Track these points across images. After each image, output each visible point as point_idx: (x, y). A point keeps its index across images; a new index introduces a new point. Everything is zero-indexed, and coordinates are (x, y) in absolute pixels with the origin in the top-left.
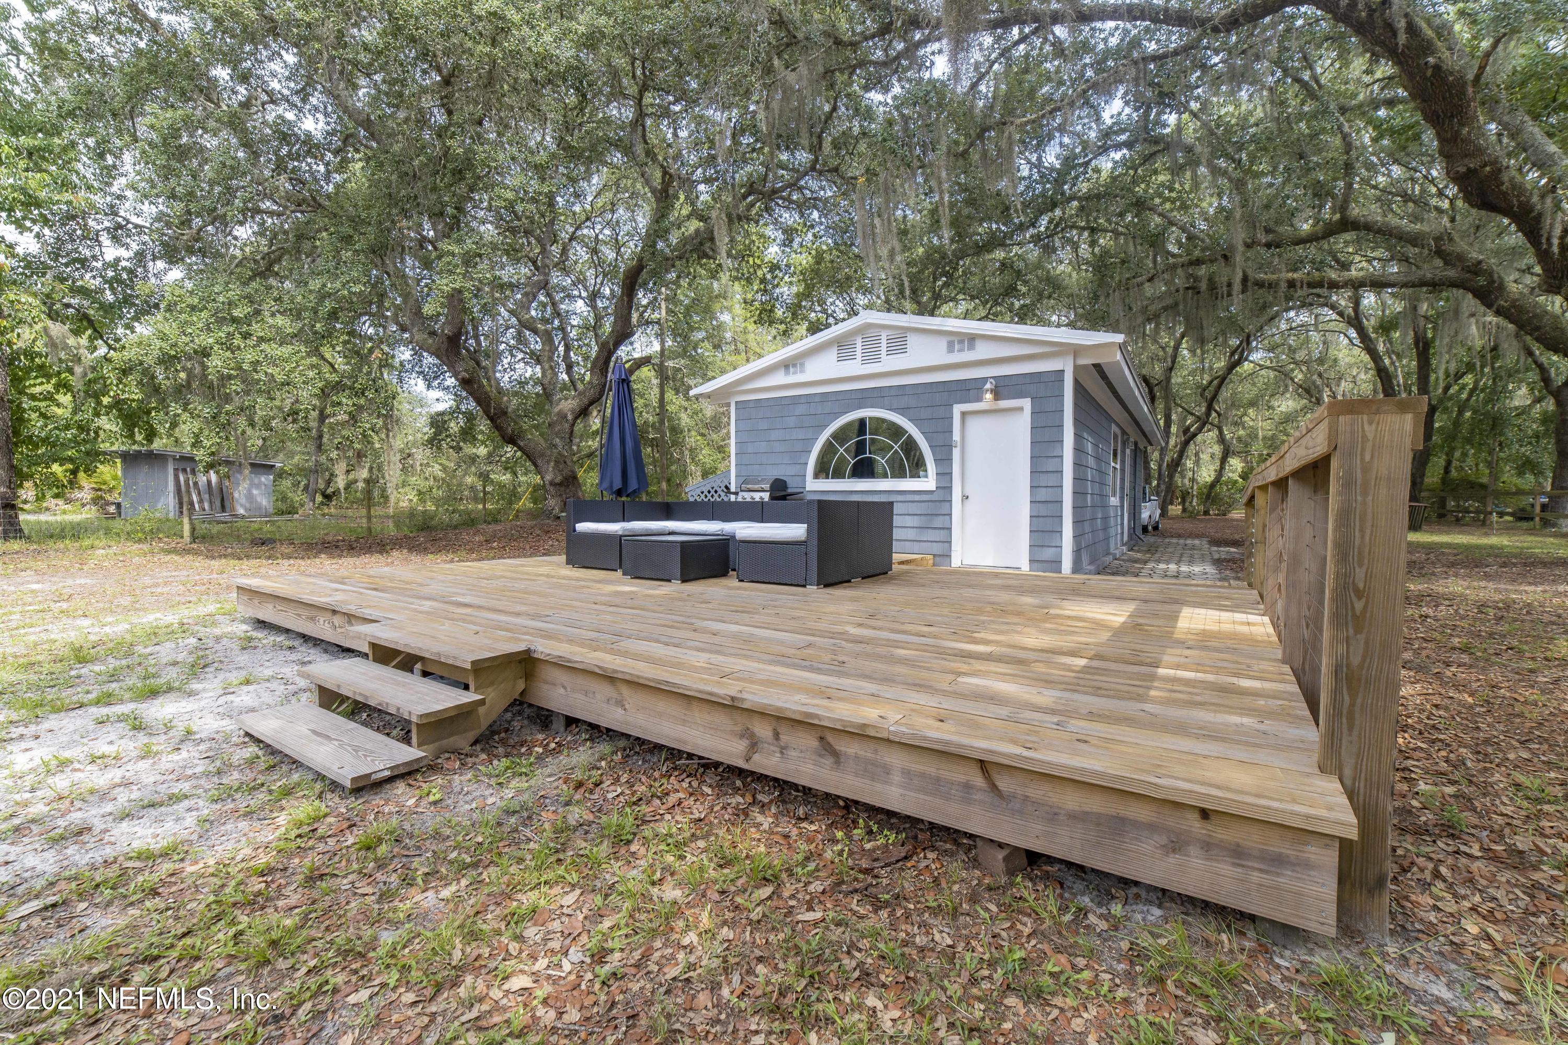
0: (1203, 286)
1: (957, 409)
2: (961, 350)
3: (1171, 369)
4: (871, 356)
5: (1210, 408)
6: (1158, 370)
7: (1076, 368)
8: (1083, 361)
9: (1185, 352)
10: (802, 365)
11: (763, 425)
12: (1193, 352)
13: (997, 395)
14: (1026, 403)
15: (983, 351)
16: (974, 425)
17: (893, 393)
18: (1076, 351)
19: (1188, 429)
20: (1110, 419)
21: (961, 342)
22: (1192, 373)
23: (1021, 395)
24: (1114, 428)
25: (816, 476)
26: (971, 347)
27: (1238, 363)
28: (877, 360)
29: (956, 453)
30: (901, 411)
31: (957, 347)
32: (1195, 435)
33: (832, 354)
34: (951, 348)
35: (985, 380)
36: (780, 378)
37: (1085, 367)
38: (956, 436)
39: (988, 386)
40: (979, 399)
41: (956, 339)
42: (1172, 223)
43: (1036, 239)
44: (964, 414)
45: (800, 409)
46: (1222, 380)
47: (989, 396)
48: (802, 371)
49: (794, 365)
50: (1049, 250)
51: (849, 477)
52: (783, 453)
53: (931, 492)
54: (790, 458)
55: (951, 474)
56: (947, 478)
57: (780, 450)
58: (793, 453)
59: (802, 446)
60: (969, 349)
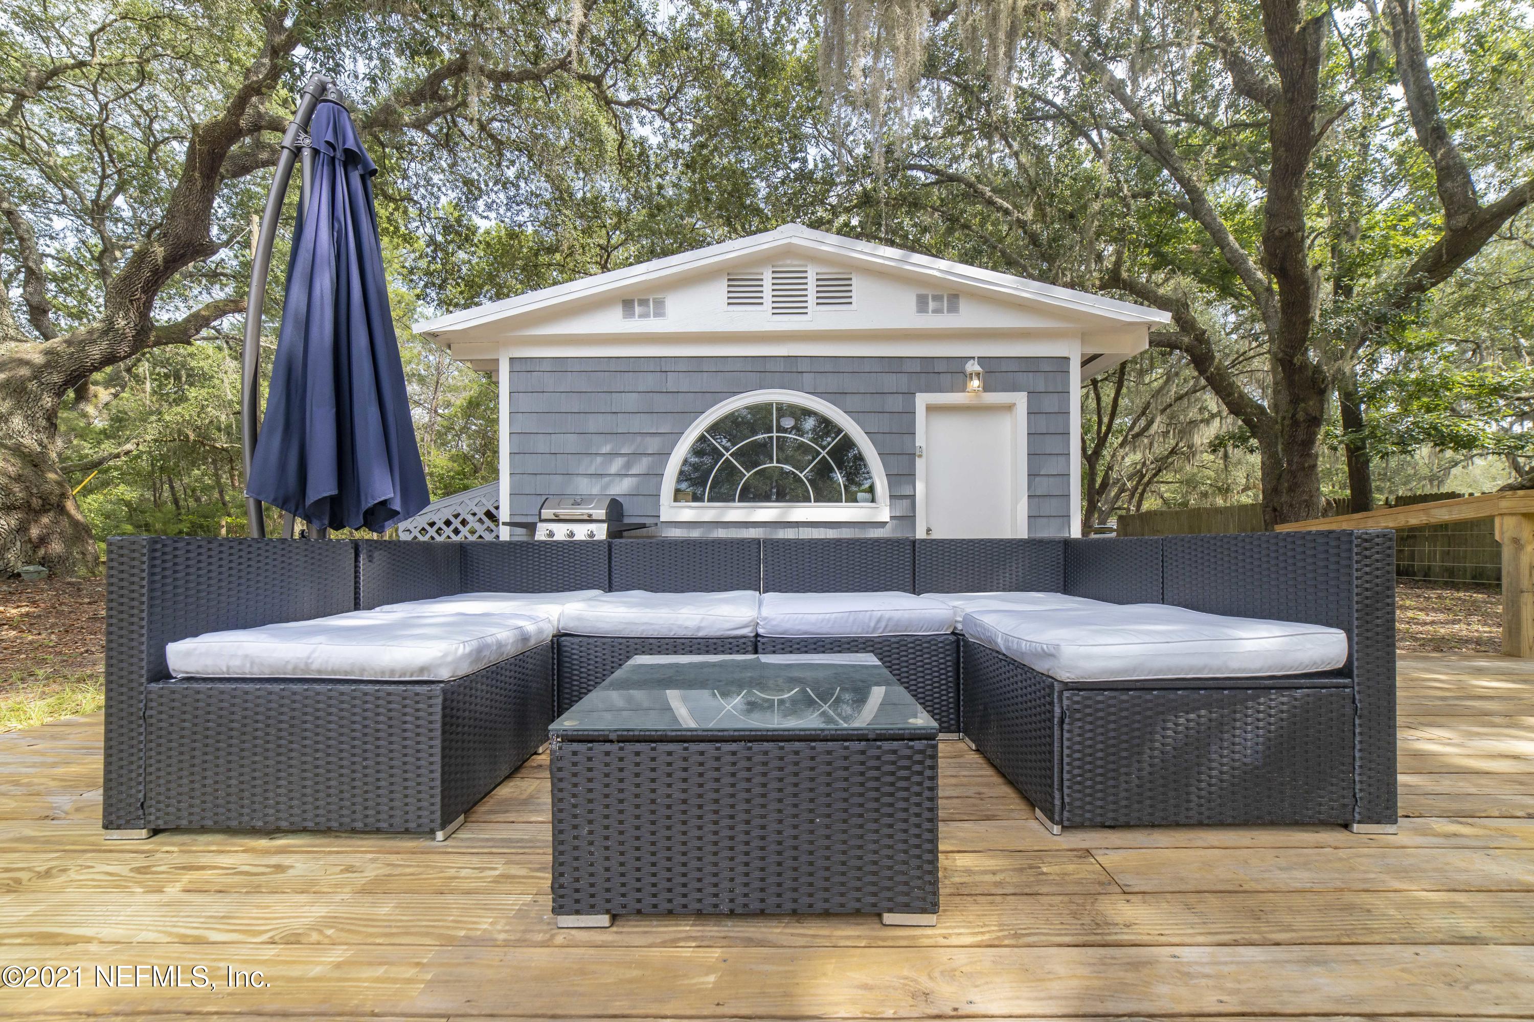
1: (922, 400)
2: (937, 311)
4: (789, 303)
10: (658, 303)
13: (987, 384)
14: (1020, 400)
18: (1086, 332)
21: (937, 298)
23: (1014, 388)
25: (678, 495)
26: (953, 308)
29: (920, 467)
31: (931, 305)
33: (719, 290)
34: (922, 304)
35: (970, 360)
36: (614, 322)
38: (921, 441)
40: (959, 388)
41: (930, 293)
44: (931, 409)
45: (649, 382)
47: (975, 383)
48: (660, 312)
49: (644, 302)
51: (741, 500)
52: (613, 455)
53: (883, 524)
54: (628, 465)
55: (913, 497)
56: (906, 503)
57: (606, 449)
58: (637, 455)
59: (653, 444)
60: (949, 311)
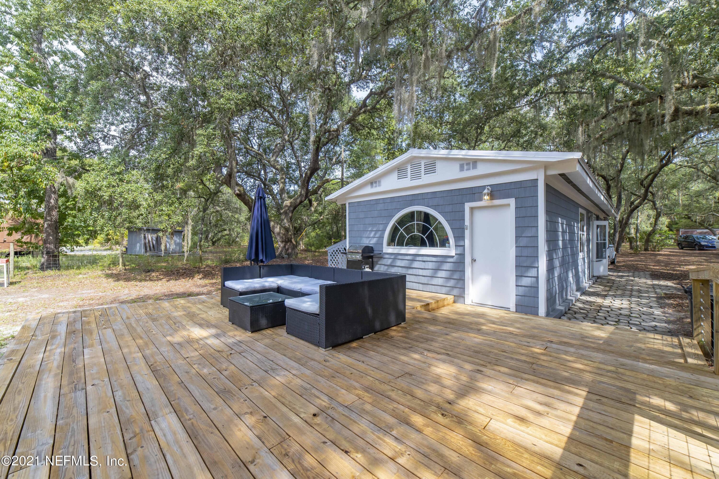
0: (644, 118)
1: (468, 206)
2: (468, 170)
3: (620, 171)
4: (416, 176)
5: (647, 191)
6: (612, 172)
7: (546, 177)
8: (551, 172)
9: (630, 161)
10: (380, 182)
11: (362, 215)
12: (634, 160)
13: (492, 196)
14: (512, 202)
15: (481, 170)
16: (479, 216)
17: (429, 196)
18: (546, 166)
19: (632, 203)
20: (578, 206)
21: (468, 164)
22: (634, 172)
23: (509, 196)
24: (581, 210)
25: (388, 244)
26: (475, 167)
27: (666, 165)
28: (419, 177)
29: (467, 233)
30: (434, 207)
31: (465, 167)
32: (637, 207)
33: (395, 175)
34: (462, 168)
35: (484, 187)
36: (368, 190)
37: (554, 176)
38: (467, 222)
39: (486, 191)
40: (481, 199)
41: (465, 162)
42: (619, 81)
43: (530, 103)
44: (472, 209)
46: (655, 174)
47: (486, 197)
48: (380, 185)
49: (376, 182)
50: (538, 108)
51: (406, 246)
52: (371, 231)
53: (452, 257)
54: (375, 234)
55: (464, 246)
56: (462, 248)
57: (370, 229)
58: (377, 231)
59: (381, 227)
60: (473, 169)
